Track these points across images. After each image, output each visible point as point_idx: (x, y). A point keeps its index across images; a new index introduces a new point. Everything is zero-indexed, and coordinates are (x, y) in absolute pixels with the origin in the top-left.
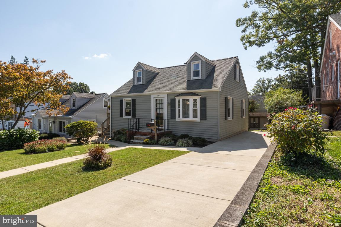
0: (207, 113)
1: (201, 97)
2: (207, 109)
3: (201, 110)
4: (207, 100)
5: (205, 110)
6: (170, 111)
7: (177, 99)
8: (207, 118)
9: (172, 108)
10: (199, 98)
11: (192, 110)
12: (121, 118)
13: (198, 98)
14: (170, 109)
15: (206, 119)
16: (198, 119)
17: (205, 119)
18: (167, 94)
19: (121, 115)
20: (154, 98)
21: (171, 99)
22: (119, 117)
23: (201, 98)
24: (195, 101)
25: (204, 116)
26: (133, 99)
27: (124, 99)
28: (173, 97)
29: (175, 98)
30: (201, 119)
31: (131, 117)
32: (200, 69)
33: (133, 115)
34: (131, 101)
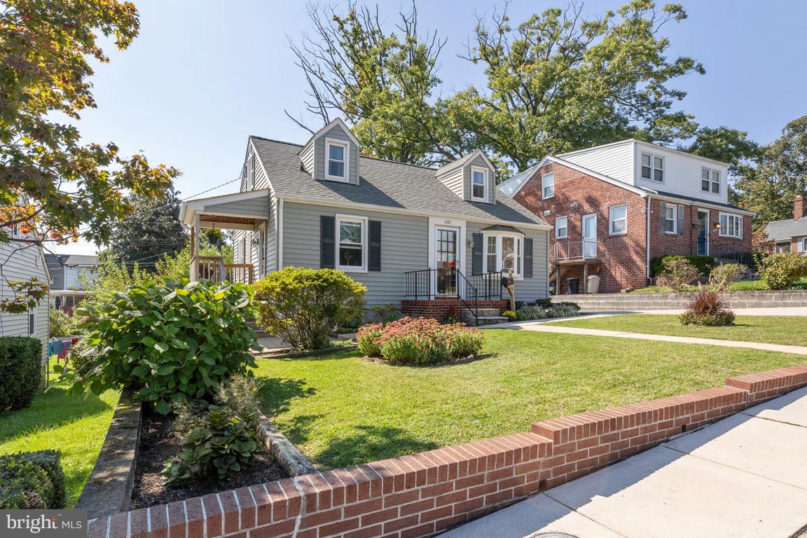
0: (534, 265)
1: (524, 236)
2: (533, 258)
3: (525, 260)
4: (533, 244)
5: (531, 261)
6: (471, 258)
8: (533, 273)
9: (476, 253)
10: (523, 238)
11: (517, 259)
13: (521, 238)
14: (471, 254)
15: (532, 277)
16: (521, 276)
17: (530, 275)
18: (467, 222)
19: (327, 263)
21: (473, 233)
23: (525, 238)
24: (518, 242)
25: (528, 270)
26: (371, 219)
27: (337, 215)
29: (482, 232)
30: (525, 276)
31: (363, 268)
32: (484, 185)
33: (375, 264)
34: (360, 224)
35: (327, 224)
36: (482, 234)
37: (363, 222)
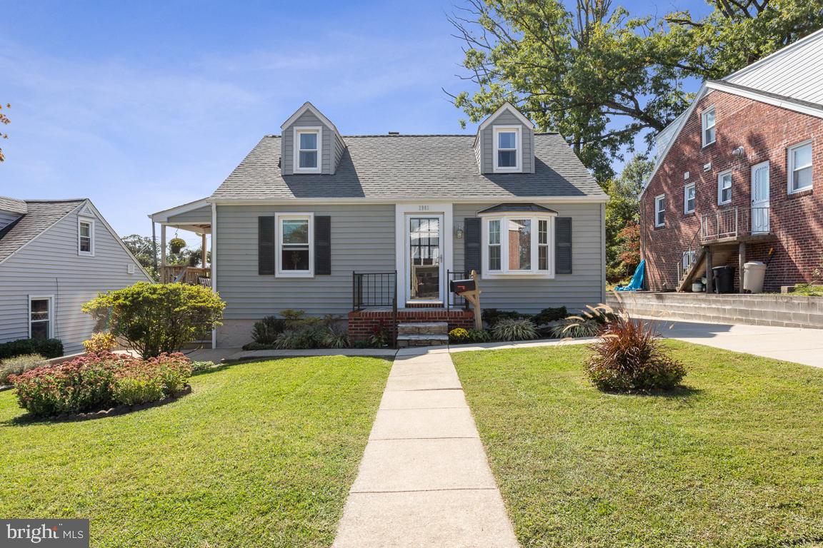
0: (574, 256)
1: (556, 215)
2: (574, 246)
3: (558, 249)
4: (574, 224)
5: (569, 249)
6: (462, 252)
7: (486, 220)
8: (574, 268)
9: (470, 245)
10: (553, 219)
11: (538, 248)
12: (267, 278)
13: (550, 219)
14: (462, 246)
15: (571, 273)
16: (550, 273)
17: (569, 271)
18: (454, 205)
19: (266, 266)
20: (405, 213)
21: (466, 219)
22: (257, 274)
23: (556, 218)
24: (543, 225)
25: (564, 264)
26: (318, 214)
27: (277, 215)
28: (471, 215)
29: (480, 215)
30: (557, 273)
31: (309, 273)
32: (516, 148)
33: (324, 267)
34: (307, 221)
35: (266, 225)
36: (480, 219)
37: (309, 218)
